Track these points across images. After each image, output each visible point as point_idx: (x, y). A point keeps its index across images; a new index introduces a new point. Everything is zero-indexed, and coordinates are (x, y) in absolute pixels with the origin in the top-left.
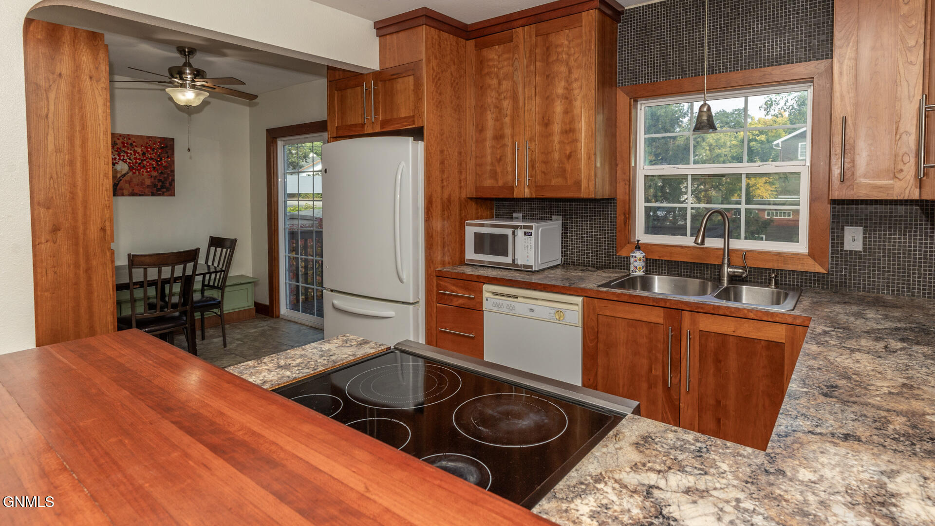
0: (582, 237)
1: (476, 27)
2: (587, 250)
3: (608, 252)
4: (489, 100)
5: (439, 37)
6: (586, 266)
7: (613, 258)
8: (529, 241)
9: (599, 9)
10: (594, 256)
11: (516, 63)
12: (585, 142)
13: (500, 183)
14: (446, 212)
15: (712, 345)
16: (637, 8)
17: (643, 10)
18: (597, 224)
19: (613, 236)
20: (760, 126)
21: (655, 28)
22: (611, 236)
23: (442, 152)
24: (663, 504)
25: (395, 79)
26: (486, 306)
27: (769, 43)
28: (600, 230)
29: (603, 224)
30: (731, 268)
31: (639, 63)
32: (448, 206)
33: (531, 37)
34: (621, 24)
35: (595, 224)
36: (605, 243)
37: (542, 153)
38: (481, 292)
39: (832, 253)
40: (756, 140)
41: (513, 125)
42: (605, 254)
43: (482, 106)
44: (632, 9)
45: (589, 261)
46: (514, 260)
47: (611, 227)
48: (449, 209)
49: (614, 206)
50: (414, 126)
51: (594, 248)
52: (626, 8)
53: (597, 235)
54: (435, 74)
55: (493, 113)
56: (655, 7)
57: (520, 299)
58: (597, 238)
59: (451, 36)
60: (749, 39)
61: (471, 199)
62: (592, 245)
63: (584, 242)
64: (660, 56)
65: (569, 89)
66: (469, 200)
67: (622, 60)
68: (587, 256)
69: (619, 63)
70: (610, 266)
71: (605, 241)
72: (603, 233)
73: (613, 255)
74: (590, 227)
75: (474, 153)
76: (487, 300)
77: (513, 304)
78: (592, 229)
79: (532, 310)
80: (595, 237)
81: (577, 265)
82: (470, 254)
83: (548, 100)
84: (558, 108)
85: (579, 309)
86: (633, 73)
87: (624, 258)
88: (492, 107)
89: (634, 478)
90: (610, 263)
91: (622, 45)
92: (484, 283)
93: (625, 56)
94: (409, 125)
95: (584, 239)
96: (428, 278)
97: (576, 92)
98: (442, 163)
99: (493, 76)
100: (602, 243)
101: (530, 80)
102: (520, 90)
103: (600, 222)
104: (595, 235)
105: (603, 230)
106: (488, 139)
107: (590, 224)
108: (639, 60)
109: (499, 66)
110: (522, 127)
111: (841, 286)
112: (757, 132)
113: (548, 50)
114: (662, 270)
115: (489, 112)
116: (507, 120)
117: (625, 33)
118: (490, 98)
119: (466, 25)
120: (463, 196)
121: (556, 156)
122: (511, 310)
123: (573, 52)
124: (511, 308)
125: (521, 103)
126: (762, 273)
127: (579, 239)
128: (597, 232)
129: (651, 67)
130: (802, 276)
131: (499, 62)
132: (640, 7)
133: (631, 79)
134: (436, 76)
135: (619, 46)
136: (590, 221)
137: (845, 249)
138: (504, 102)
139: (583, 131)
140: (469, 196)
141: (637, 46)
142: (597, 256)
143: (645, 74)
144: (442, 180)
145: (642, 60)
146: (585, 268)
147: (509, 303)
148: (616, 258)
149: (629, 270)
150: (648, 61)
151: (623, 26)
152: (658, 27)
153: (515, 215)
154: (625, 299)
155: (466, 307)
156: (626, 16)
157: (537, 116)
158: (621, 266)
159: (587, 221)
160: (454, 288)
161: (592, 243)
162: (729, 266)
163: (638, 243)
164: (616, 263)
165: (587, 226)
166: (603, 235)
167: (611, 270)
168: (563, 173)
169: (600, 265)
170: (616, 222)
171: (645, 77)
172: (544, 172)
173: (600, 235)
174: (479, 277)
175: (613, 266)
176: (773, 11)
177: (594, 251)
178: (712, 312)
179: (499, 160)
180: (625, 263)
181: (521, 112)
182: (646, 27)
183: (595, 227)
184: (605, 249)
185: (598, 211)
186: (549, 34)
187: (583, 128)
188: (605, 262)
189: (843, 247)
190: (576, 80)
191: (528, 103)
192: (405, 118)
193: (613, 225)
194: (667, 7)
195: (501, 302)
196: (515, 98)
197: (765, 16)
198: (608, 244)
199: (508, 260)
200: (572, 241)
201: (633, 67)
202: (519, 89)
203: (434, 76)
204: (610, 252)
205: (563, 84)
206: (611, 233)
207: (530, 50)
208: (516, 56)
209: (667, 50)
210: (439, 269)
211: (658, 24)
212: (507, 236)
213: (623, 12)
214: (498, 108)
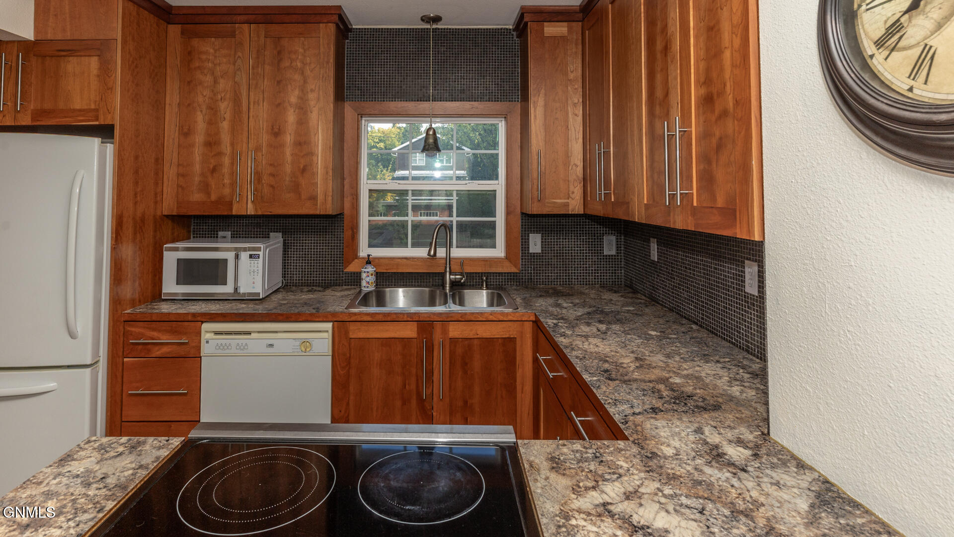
0: (305, 254)
1: (185, 12)
2: (311, 269)
3: (334, 269)
4: (200, 99)
5: (138, 14)
6: (310, 286)
7: (340, 274)
8: (256, 265)
9: (337, 25)
10: (319, 274)
11: (239, 61)
12: (322, 156)
13: (213, 197)
14: (138, 235)
15: (459, 350)
16: (365, 29)
17: (371, 32)
18: (323, 240)
19: (340, 252)
20: (380, 135)
21: (382, 51)
22: (337, 252)
23: (137, 157)
24: (627, 517)
25: (64, 56)
26: (205, 349)
27: (475, 82)
28: (326, 246)
29: (329, 240)
30: (453, 275)
31: (367, 81)
32: (141, 228)
33: (258, 37)
34: (348, 41)
35: (320, 240)
36: (331, 260)
37: (271, 165)
38: (199, 334)
39: (522, 256)
40: (376, 147)
41: (233, 131)
42: (331, 272)
43: (189, 105)
44: (359, 29)
45: (313, 280)
46: (236, 289)
47: (337, 243)
48: (142, 231)
49: (341, 221)
50: (97, 123)
51: (319, 266)
52: (354, 27)
53: (323, 252)
54: (131, 59)
55: (206, 114)
56: (382, 32)
57: (254, 335)
58: (323, 254)
59: (152, 16)
60: (461, 76)
61: (167, 216)
62: (317, 263)
63: (308, 260)
64: (387, 79)
65: (303, 99)
66: (165, 218)
67: (350, 76)
68: (311, 274)
69: (347, 79)
70: (337, 283)
71: (331, 257)
72: (328, 249)
73: (340, 271)
74: (314, 243)
75: (175, 160)
76: (207, 342)
77: (244, 342)
78: (317, 246)
79: (271, 345)
80: (320, 254)
81: (299, 285)
82: (170, 286)
83: (278, 106)
84: (291, 117)
85: (328, 336)
86: (361, 90)
87: (351, 273)
88: (204, 107)
89: (586, 502)
90: (337, 280)
91: (350, 62)
92: (202, 322)
93: (353, 73)
94: (89, 121)
95: (308, 257)
96: (113, 326)
97: (312, 103)
98: (136, 172)
99: (206, 71)
100: (328, 260)
101: (257, 84)
102: (244, 93)
103: (326, 238)
104: (320, 252)
105: (329, 246)
106: (197, 145)
107: (314, 240)
108: (367, 78)
109: (215, 62)
110: (245, 134)
111: (528, 282)
112: (377, 140)
113: (279, 55)
114: (389, 282)
115: (199, 113)
116: (225, 125)
117: (353, 51)
118: (202, 97)
119: (171, 7)
120: (159, 213)
121: (288, 168)
122: (242, 350)
123: (308, 61)
124: (242, 348)
125: (245, 108)
126: (473, 276)
127: (302, 257)
128: (323, 249)
129: (378, 87)
130: (502, 276)
131: (215, 57)
132: (368, 29)
133: (358, 95)
134: (133, 62)
135: (347, 62)
136: (314, 237)
137: (530, 252)
138: (220, 104)
139: (320, 145)
140: (166, 214)
141: (364, 65)
142: (322, 274)
143: (373, 92)
144: (136, 194)
145: (370, 79)
146: (310, 288)
147: (240, 342)
148: (343, 274)
149: (360, 285)
150: (375, 81)
151: (350, 43)
152: (384, 51)
153: (221, 234)
154: (380, 318)
155: (174, 355)
156: (354, 35)
157: (265, 123)
158: (348, 282)
159: (311, 237)
160: (155, 334)
161: (317, 260)
162: (450, 274)
163: (369, 258)
164: (342, 280)
165: (311, 243)
166: (328, 252)
167: (339, 288)
168: (296, 188)
169: (325, 283)
170: (343, 237)
171: (372, 95)
172: (272, 186)
173: (326, 252)
174: (194, 315)
175: (340, 283)
176: (478, 57)
177: (319, 269)
178: (461, 319)
179: (214, 170)
180: (356, 279)
181: (245, 116)
182: (373, 48)
183: (320, 243)
184: (331, 266)
185: (323, 226)
186: (281, 37)
187: (320, 141)
188: (331, 280)
189: (528, 250)
190: (312, 91)
191: (253, 109)
192: (80, 110)
193: (340, 240)
194: (393, 35)
195: (228, 342)
196: (236, 101)
197: (472, 59)
198: (334, 260)
199: (228, 289)
200: (294, 260)
201: (361, 84)
202: (242, 91)
203: (130, 62)
204: (337, 269)
205: (297, 92)
206: (337, 249)
207: (258, 51)
208: (240, 54)
209: (393, 73)
210: (129, 311)
211: (384, 48)
212: (225, 261)
213: (351, 30)
214: (212, 109)
